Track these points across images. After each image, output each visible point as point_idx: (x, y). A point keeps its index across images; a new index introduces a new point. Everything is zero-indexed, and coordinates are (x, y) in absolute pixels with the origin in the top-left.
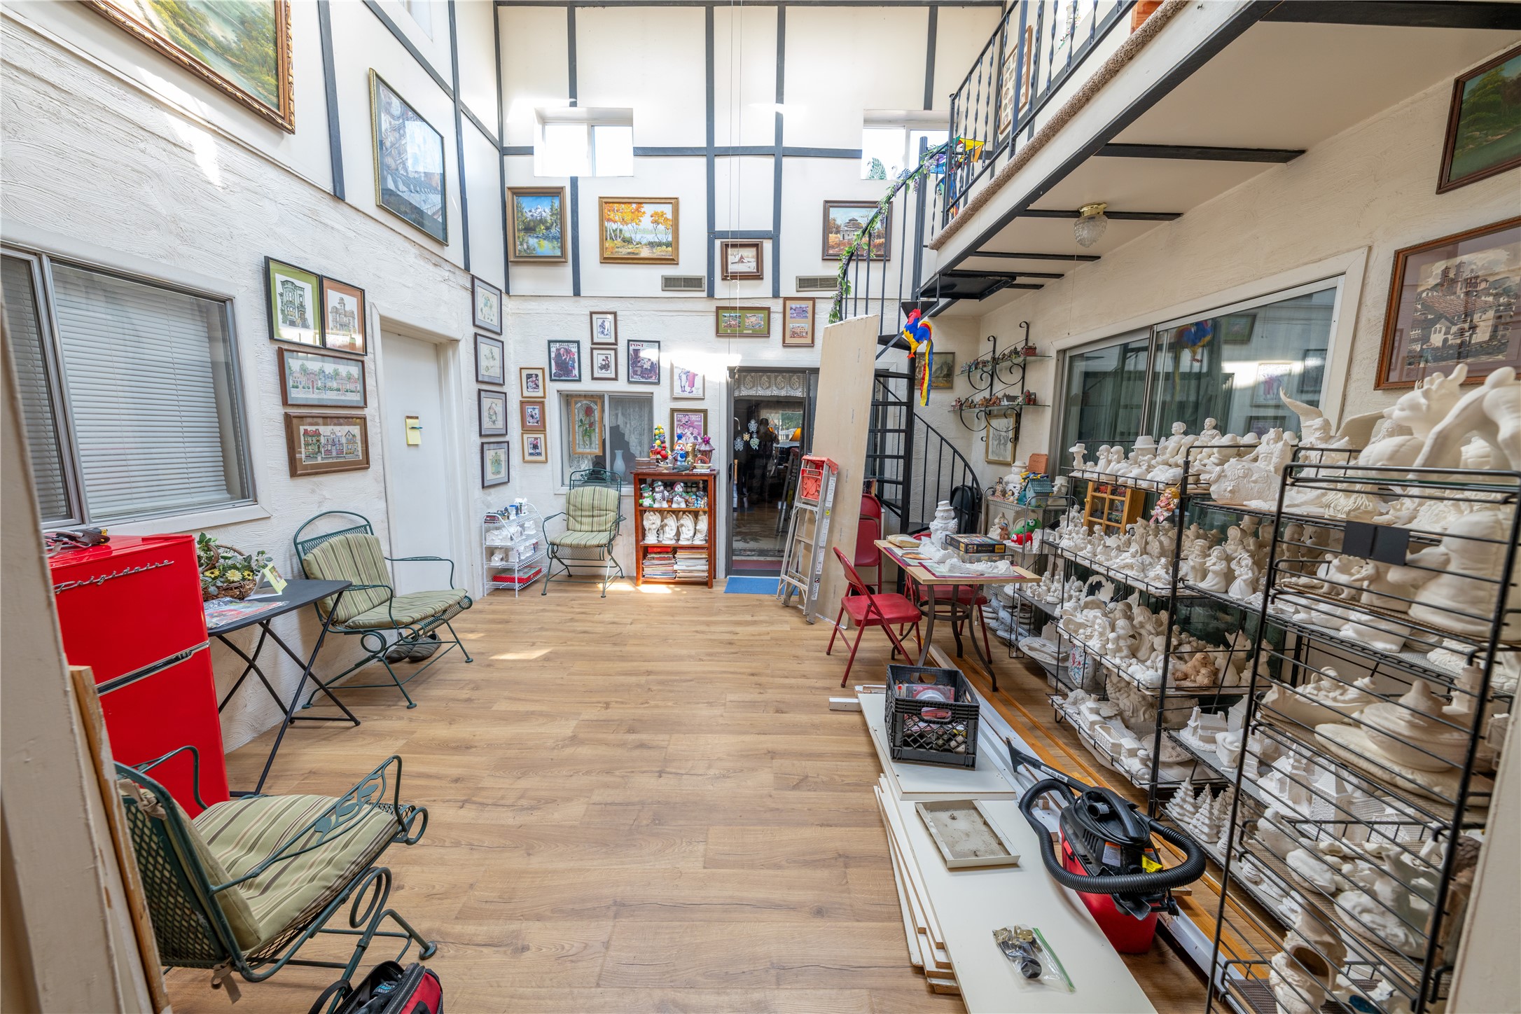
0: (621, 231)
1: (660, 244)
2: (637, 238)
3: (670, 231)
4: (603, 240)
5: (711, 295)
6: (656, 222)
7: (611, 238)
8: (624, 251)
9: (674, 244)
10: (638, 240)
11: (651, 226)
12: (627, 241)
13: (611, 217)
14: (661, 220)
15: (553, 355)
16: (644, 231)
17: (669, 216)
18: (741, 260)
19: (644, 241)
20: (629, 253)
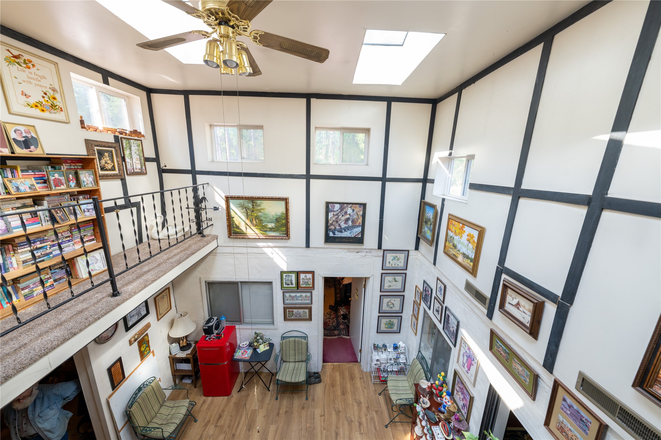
0: (453, 238)
1: (468, 257)
2: (459, 246)
3: (474, 251)
4: (446, 241)
5: (490, 315)
6: (468, 240)
7: (449, 241)
8: (452, 252)
9: (476, 261)
10: (459, 248)
11: (466, 242)
12: (455, 246)
13: (451, 228)
14: (471, 241)
15: (424, 289)
16: (463, 244)
17: (476, 240)
18: (518, 305)
19: (461, 251)
20: (454, 255)
